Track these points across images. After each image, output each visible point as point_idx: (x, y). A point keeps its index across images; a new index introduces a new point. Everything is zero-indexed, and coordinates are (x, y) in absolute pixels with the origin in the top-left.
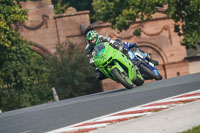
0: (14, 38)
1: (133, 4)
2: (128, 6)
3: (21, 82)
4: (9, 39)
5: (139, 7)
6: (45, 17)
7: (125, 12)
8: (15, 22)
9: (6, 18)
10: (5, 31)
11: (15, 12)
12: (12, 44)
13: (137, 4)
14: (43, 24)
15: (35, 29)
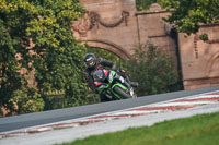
0: (64, 38)
1: (202, 4)
2: (195, 6)
3: (71, 88)
4: (58, 39)
5: (208, 8)
7: (192, 13)
8: (66, 19)
9: (56, 14)
10: (55, 28)
11: (66, 8)
12: (62, 44)
13: (206, 4)
14: (121, 21)
15: (112, 26)
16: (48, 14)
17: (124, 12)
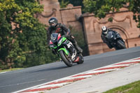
0: (35, 22)
1: (108, 2)
2: (105, 4)
3: (40, 49)
4: (32, 23)
5: (112, 4)
6: (54, 9)
7: (103, 7)
8: (36, 12)
9: (30, 10)
10: (30, 18)
11: (36, 7)
12: (34, 26)
13: (111, 2)
16: (26, 10)
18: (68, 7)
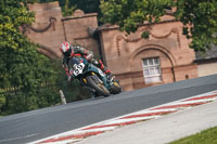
0: (21, 40)
1: (142, 7)
2: (136, 9)
3: (29, 84)
4: (16, 41)
5: (148, 9)
6: (52, 19)
7: (133, 14)
9: (13, 20)
10: (13, 33)
11: (22, 15)
12: (20, 47)
13: (146, 6)
14: (49, 26)
15: (42, 31)
16: (6, 20)
17: (51, 18)
18: (76, 15)
